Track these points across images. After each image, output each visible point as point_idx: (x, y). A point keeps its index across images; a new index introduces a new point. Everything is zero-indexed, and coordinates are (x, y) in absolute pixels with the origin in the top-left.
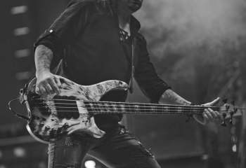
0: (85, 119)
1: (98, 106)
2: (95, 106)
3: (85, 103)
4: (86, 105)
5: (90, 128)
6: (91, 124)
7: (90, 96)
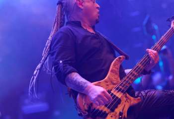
0: (125, 99)
1: (124, 85)
2: (123, 86)
3: (117, 89)
4: (119, 90)
5: (132, 102)
6: (130, 100)
7: (115, 82)
